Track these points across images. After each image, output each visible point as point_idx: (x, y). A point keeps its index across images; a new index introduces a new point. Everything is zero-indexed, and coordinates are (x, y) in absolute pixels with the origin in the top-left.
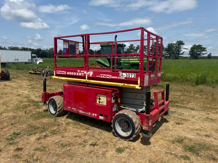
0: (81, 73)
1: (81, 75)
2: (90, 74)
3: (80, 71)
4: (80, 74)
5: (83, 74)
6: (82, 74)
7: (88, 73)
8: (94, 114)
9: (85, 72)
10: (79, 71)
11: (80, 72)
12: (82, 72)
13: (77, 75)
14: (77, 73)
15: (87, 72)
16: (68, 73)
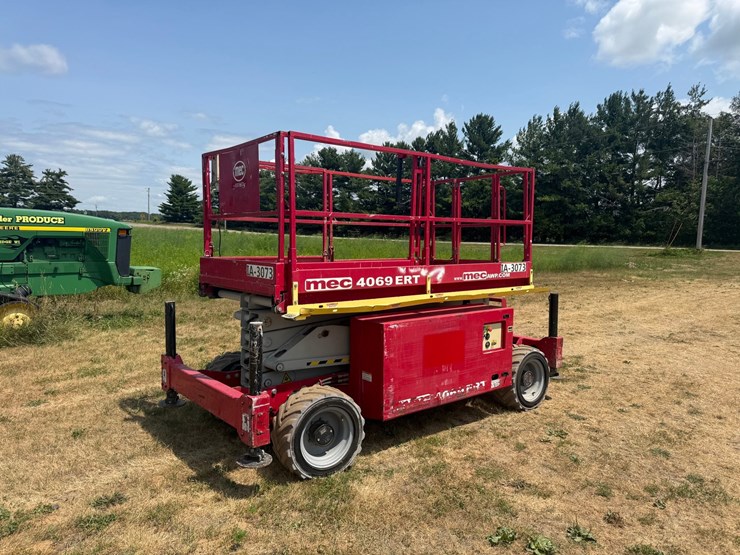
0: (411, 275)
1: (410, 282)
2: (436, 275)
3: (407, 270)
4: (408, 280)
5: (416, 277)
6: (413, 280)
7: (432, 274)
8: (478, 384)
9: (424, 272)
10: (402, 270)
11: (408, 273)
12: (412, 271)
13: (397, 283)
14: (397, 278)
15: (430, 270)
16: (361, 283)
